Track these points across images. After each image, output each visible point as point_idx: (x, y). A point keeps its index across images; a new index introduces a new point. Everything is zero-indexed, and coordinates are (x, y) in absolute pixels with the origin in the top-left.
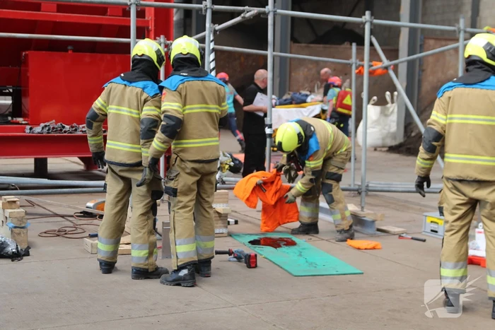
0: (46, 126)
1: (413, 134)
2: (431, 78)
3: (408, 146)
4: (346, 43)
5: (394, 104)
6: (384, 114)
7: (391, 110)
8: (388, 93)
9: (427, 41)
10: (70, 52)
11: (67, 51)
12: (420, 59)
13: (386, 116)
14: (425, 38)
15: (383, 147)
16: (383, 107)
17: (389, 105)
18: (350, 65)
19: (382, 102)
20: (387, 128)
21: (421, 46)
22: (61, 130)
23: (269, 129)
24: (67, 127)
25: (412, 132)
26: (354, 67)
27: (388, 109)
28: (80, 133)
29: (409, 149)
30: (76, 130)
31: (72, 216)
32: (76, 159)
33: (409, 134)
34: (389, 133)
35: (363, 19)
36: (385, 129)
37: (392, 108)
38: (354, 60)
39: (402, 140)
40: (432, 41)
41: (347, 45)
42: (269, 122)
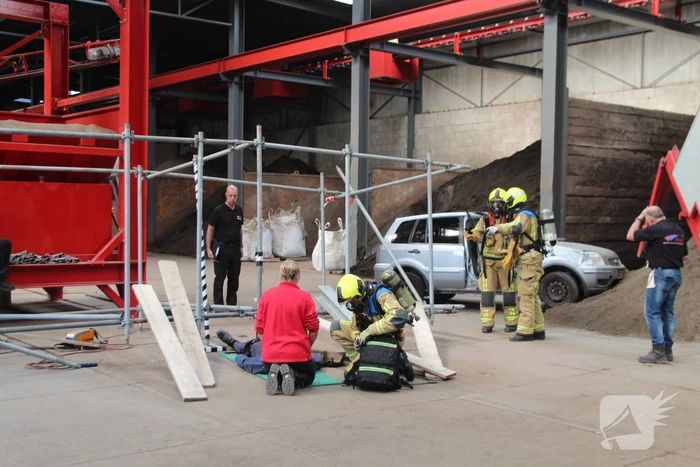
0: (17, 257)
1: (366, 257)
2: (379, 205)
3: (361, 269)
4: (295, 171)
5: (346, 230)
6: (337, 238)
7: (343, 235)
8: (339, 219)
9: (375, 170)
10: (41, 182)
11: (38, 180)
12: (370, 192)
13: (339, 240)
15: (338, 270)
16: (336, 232)
17: (341, 230)
19: (334, 227)
20: (340, 251)
21: (370, 174)
22: (33, 260)
23: (260, 257)
24: (39, 257)
25: (364, 255)
26: (322, 196)
27: (341, 233)
28: (54, 263)
30: (48, 260)
31: (53, 348)
32: (41, 290)
33: (362, 257)
34: (341, 256)
35: (343, 151)
36: (338, 253)
37: (345, 233)
38: (322, 188)
39: (355, 264)
40: (379, 171)
41: (296, 173)
42: (259, 251)
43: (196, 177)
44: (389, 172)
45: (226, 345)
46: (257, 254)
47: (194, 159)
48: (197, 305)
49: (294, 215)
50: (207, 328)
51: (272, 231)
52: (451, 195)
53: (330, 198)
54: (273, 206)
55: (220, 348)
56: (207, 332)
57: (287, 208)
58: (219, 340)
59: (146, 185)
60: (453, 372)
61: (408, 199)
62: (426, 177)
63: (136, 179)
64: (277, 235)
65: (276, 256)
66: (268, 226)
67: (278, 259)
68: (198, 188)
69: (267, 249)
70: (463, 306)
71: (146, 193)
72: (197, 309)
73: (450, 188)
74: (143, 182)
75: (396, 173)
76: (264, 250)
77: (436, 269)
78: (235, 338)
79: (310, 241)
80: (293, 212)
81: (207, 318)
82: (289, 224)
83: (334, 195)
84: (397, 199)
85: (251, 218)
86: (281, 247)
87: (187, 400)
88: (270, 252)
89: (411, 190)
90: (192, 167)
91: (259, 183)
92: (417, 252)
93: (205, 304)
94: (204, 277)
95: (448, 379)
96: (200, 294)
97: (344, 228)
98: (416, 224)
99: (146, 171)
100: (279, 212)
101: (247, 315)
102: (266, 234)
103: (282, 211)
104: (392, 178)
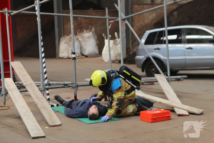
1: (131, 53)
2: (137, 24)
3: (129, 59)
4: (91, 9)
5: (119, 39)
6: (115, 44)
7: (118, 41)
8: (116, 33)
9: (134, 6)
13: (116, 45)
14: (133, 4)
15: (116, 61)
16: (114, 40)
17: (117, 39)
18: (106, 19)
19: (113, 38)
20: (117, 51)
21: (131, 8)
23: (74, 55)
25: (130, 52)
29: (130, 61)
33: (129, 53)
34: (118, 53)
36: (116, 52)
37: (119, 40)
38: (107, 16)
39: (125, 57)
40: (136, 6)
41: (91, 10)
42: (73, 52)
43: (37, 13)
44: (142, 6)
45: (58, 103)
46: (72, 53)
47: (35, 3)
48: (41, 82)
49: (91, 32)
50: (48, 94)
51: (80, 42)
52: (176, 16)
53: (112, 21)
54: (80, 28)
55: (55, 105)
56: (48, 97)
57: (87, 29)
58: (56, 101)
59: (11, 19)
60: (202, 110)
61: (153, 20)
62: (163, 7)
63: (5, 16)
64: (83, 44)
65: (83, 55)
66: (77, 39)
67: (84, 57)
68: (38, 19)
69: (77, 51)
70: (186, 76)
71: (11, 23)
72: (42, 85)
73: (176, 13)
74: (9, 17)
75: (145, 6)
76: (76, 52)
77: (170, 58)
78: (64, 100)
79: (100, 46)
80: (90, 31)
81: (48, 89)
82: (89, 37)
83: (114, 19)
84: (147, 21)
85: (68, 35)
86: (85, 50)
87: (34, 138)
88: (80, 53)
89: (154, 15)
90: (34, 7)
91: (71, 15)
92: (158, 49)
93: (46, 82)
94: (45, 67)
95: (201, 114)
96: (43, 77)
97: (119, 37)
98: (158, 34)
99: (10, 11)
100: (83, 31)
101: (69, 87)
102: (77, 44)
103: (85, 31)
104: (143, 9)
